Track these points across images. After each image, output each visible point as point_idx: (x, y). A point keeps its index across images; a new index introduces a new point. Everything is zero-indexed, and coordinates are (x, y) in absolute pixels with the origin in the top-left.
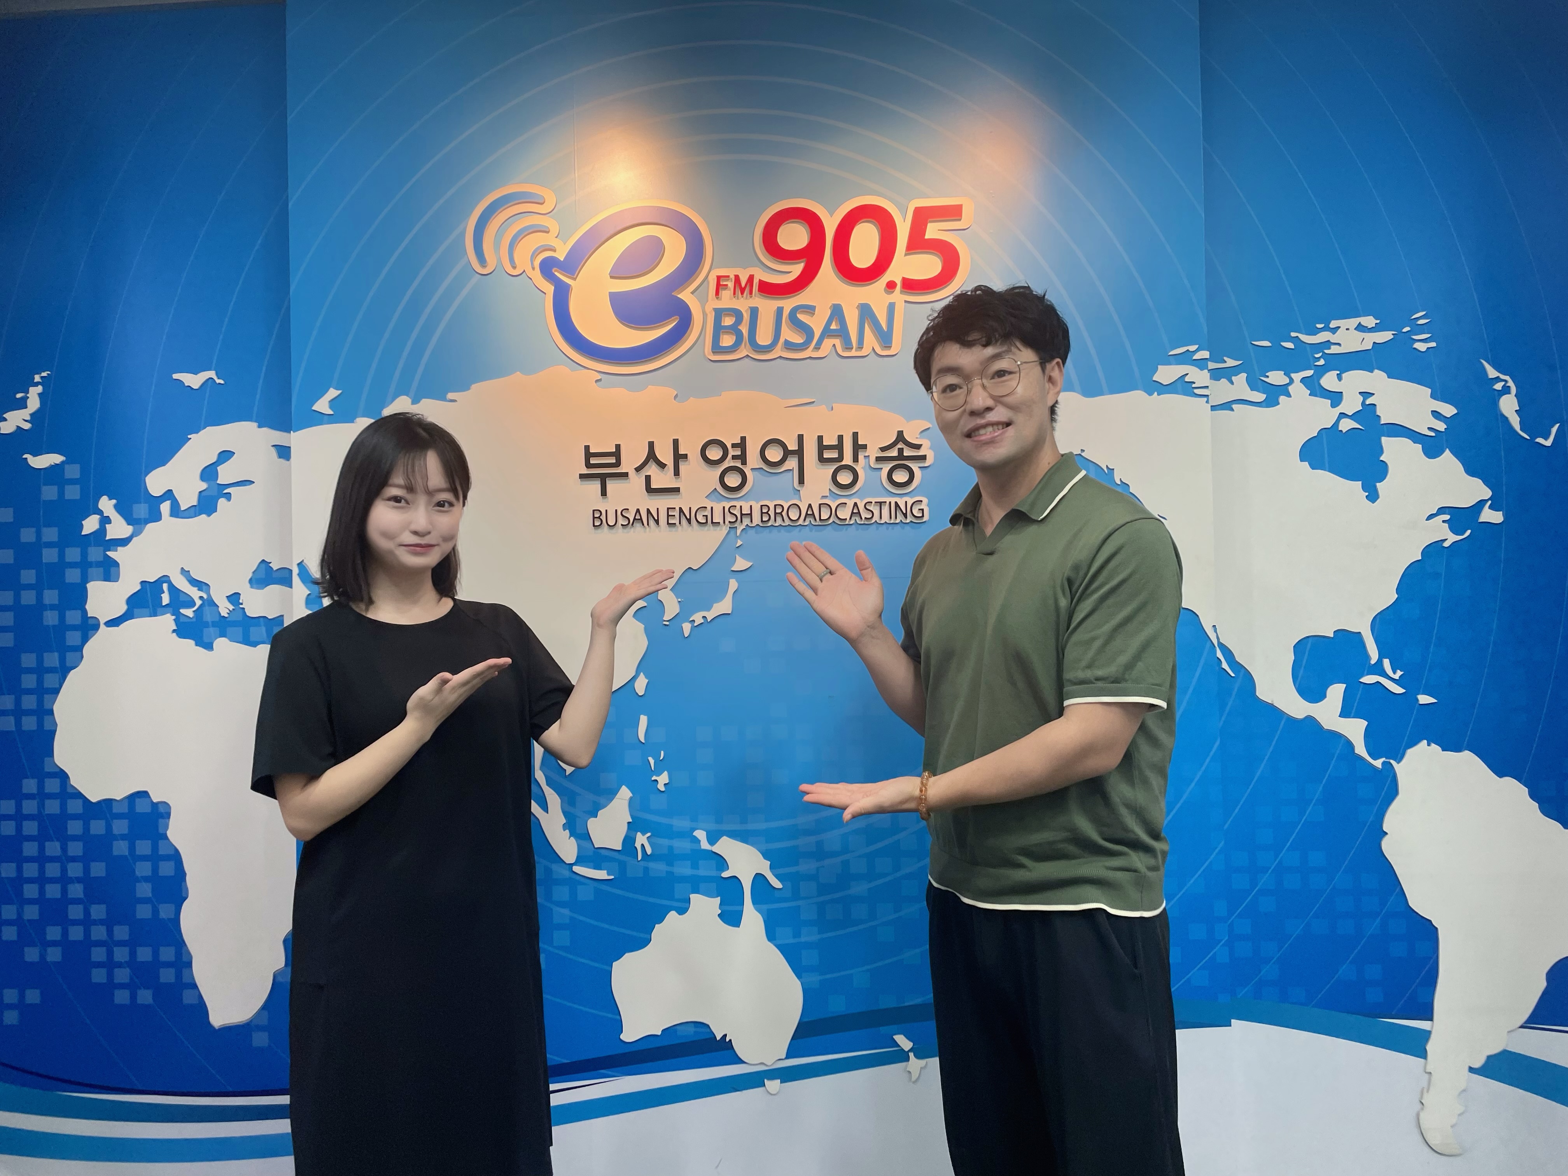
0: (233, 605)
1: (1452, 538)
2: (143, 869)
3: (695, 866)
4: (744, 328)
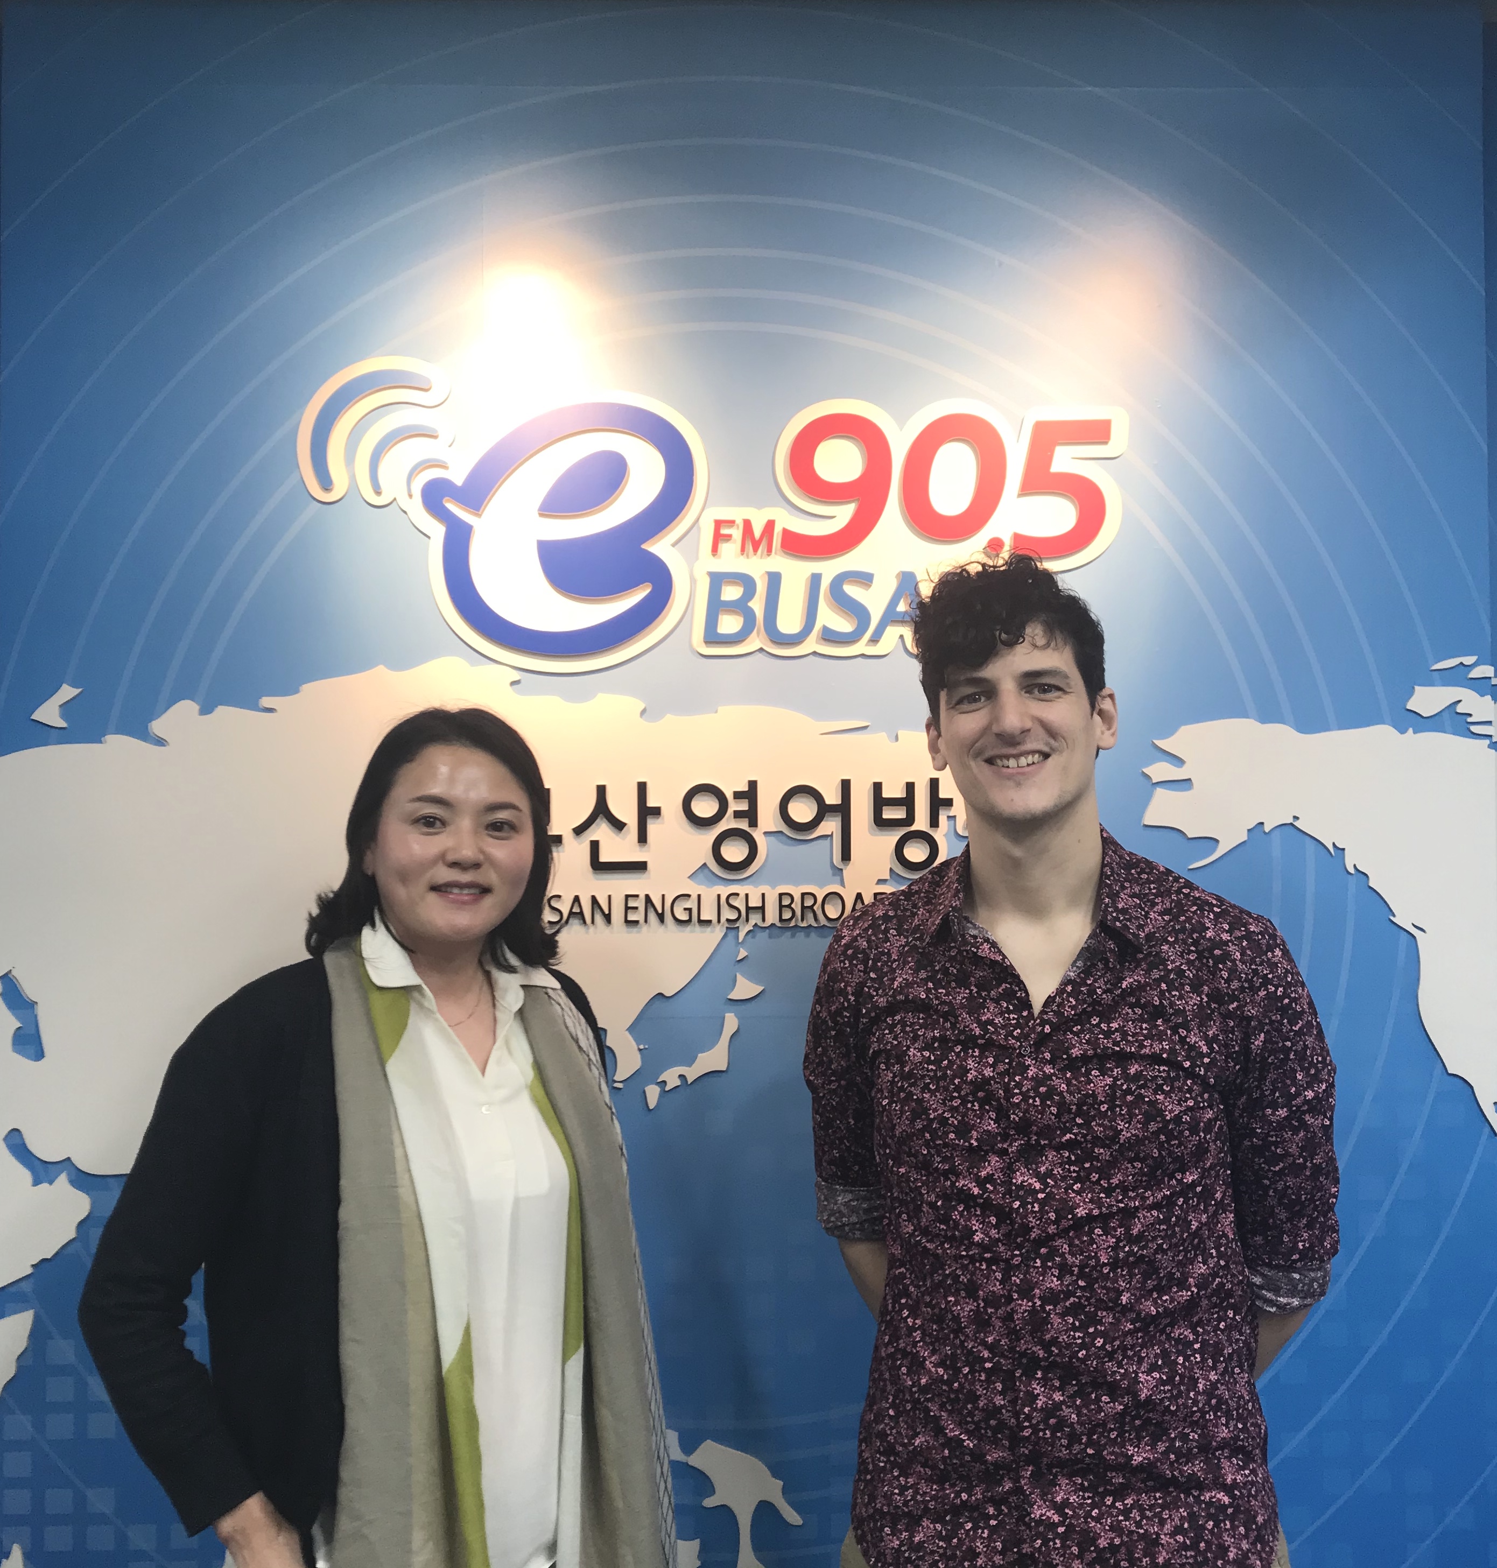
4: (757, 605)
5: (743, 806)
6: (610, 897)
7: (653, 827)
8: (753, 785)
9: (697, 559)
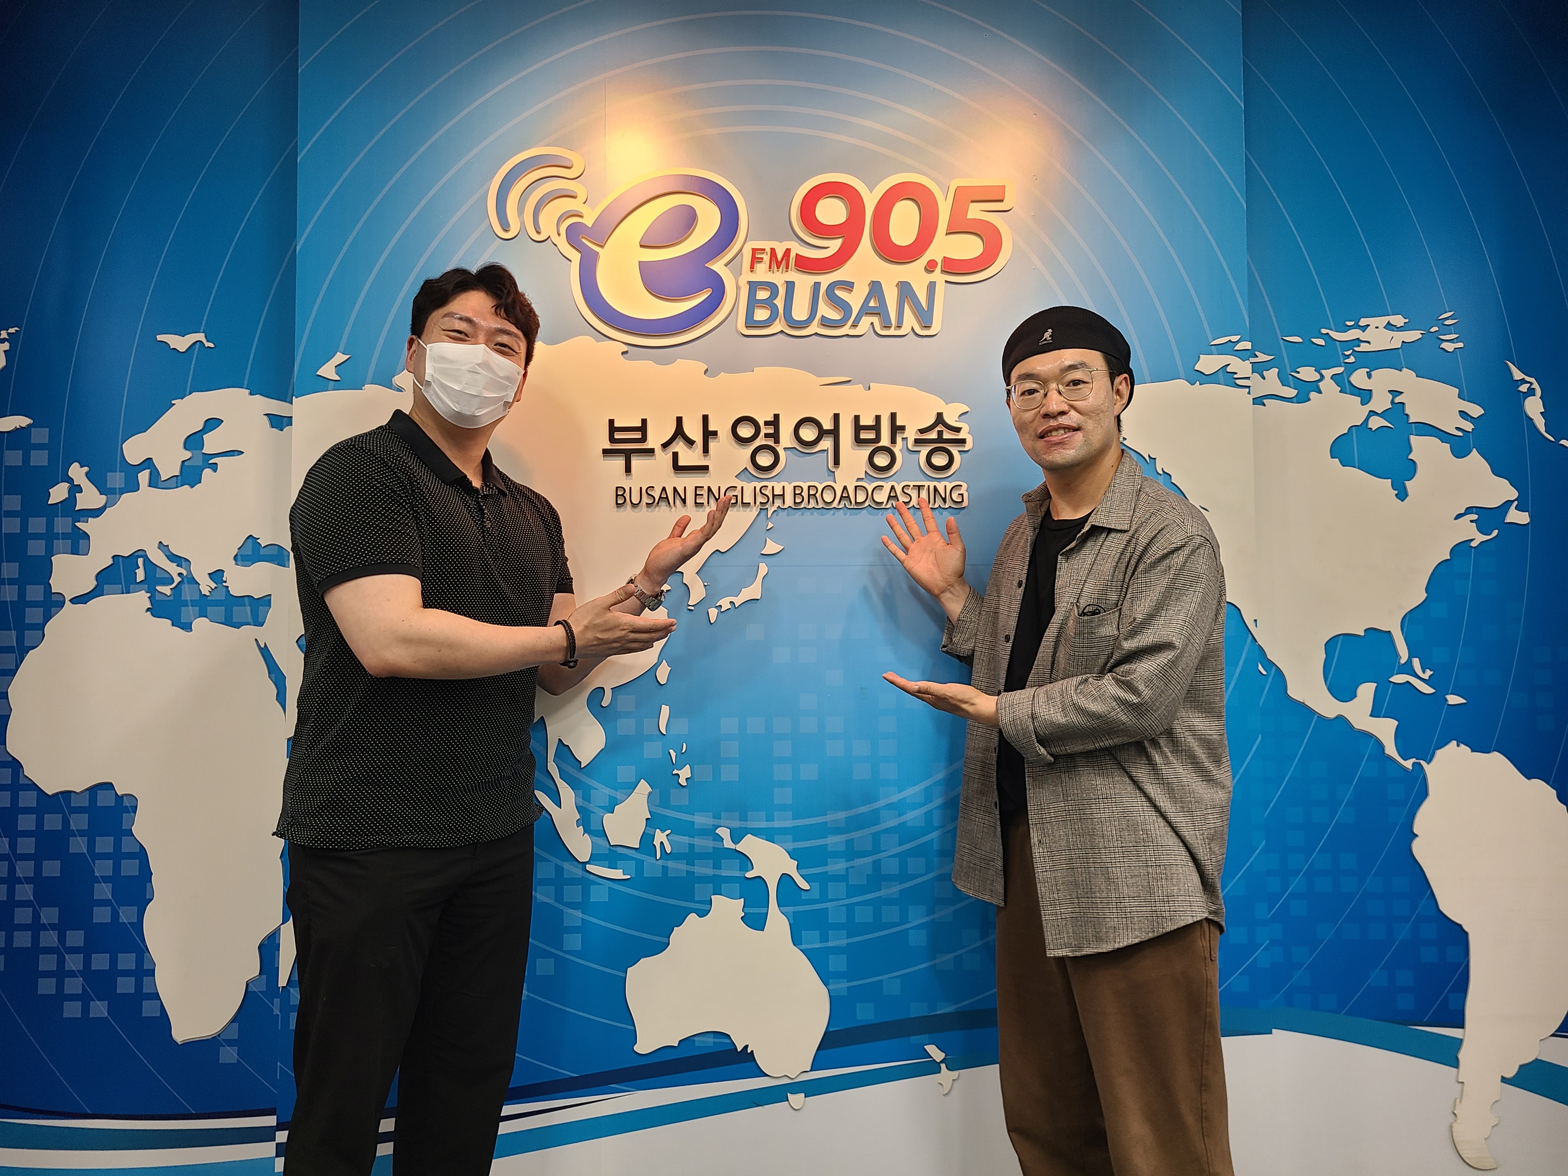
0: (216, 584)
1: (1480, 538)
2: (103, 868)
3: (718, 866)
4: (780, 302)
5: (771, 430)
6: (685, 488)
7: (712, 445)
8: (777, 417)
9: (741, 274)
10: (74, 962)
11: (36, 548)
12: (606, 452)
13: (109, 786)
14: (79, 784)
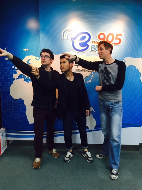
4: (95, 48)
6: (83, 69)
9: (91, 44)
10: (19, 116)
11: (11, 73)
12: (75, 65)
13: (21, 99)
14: (18, 98)
